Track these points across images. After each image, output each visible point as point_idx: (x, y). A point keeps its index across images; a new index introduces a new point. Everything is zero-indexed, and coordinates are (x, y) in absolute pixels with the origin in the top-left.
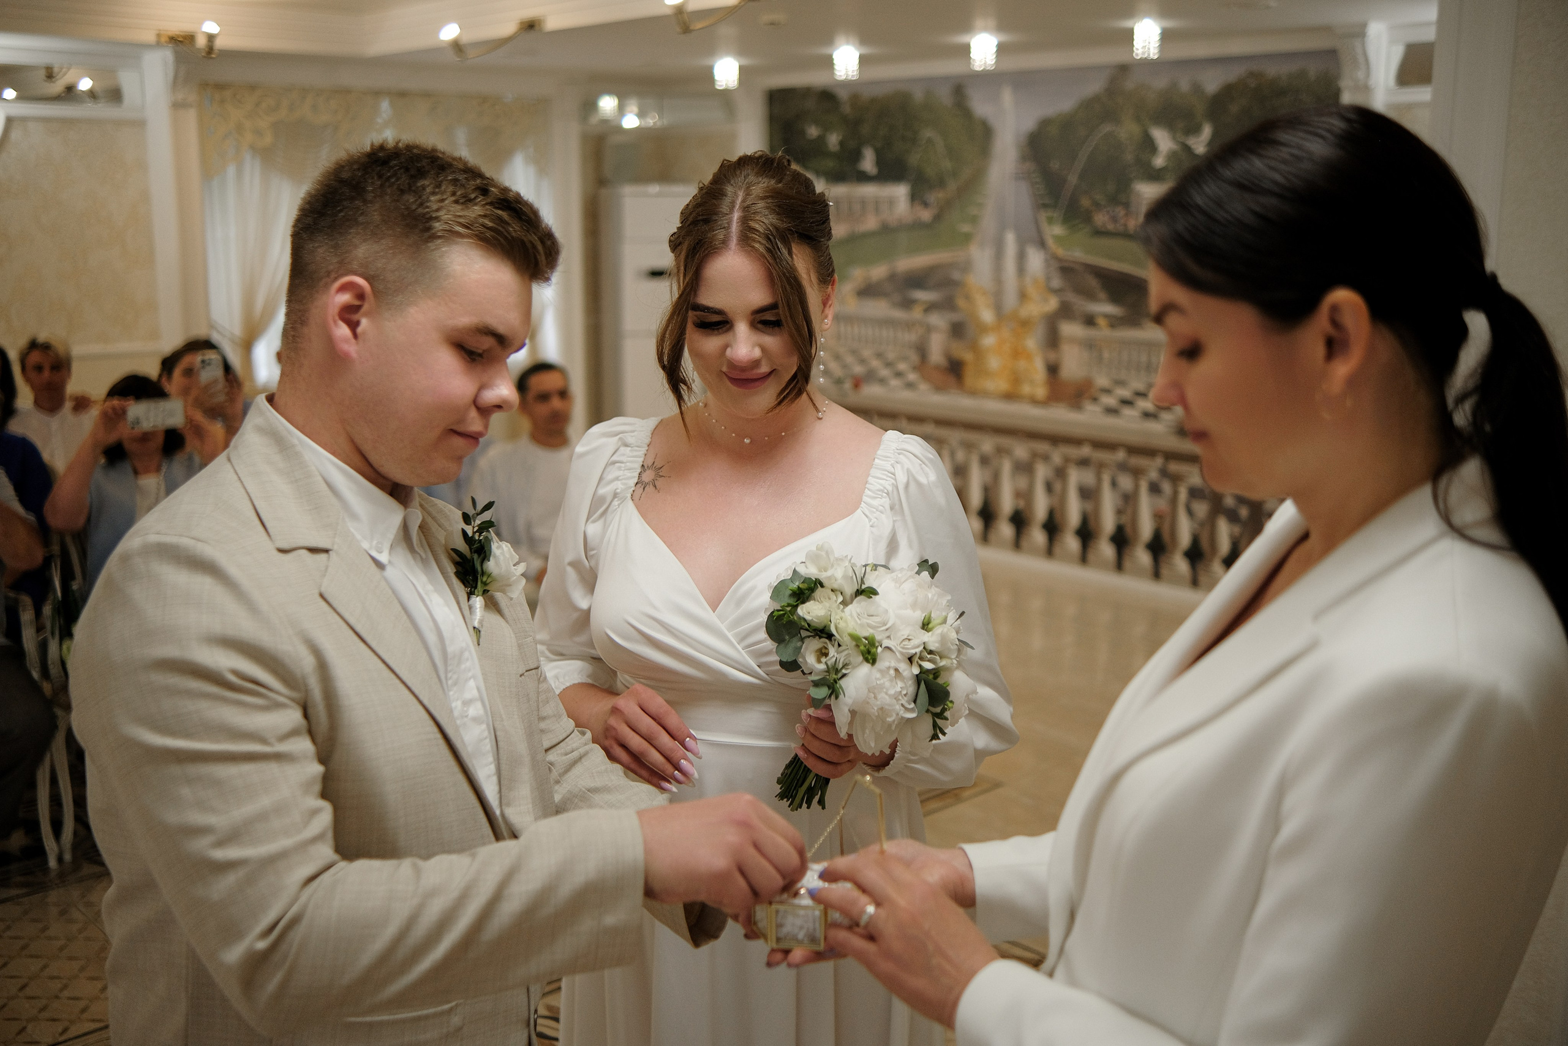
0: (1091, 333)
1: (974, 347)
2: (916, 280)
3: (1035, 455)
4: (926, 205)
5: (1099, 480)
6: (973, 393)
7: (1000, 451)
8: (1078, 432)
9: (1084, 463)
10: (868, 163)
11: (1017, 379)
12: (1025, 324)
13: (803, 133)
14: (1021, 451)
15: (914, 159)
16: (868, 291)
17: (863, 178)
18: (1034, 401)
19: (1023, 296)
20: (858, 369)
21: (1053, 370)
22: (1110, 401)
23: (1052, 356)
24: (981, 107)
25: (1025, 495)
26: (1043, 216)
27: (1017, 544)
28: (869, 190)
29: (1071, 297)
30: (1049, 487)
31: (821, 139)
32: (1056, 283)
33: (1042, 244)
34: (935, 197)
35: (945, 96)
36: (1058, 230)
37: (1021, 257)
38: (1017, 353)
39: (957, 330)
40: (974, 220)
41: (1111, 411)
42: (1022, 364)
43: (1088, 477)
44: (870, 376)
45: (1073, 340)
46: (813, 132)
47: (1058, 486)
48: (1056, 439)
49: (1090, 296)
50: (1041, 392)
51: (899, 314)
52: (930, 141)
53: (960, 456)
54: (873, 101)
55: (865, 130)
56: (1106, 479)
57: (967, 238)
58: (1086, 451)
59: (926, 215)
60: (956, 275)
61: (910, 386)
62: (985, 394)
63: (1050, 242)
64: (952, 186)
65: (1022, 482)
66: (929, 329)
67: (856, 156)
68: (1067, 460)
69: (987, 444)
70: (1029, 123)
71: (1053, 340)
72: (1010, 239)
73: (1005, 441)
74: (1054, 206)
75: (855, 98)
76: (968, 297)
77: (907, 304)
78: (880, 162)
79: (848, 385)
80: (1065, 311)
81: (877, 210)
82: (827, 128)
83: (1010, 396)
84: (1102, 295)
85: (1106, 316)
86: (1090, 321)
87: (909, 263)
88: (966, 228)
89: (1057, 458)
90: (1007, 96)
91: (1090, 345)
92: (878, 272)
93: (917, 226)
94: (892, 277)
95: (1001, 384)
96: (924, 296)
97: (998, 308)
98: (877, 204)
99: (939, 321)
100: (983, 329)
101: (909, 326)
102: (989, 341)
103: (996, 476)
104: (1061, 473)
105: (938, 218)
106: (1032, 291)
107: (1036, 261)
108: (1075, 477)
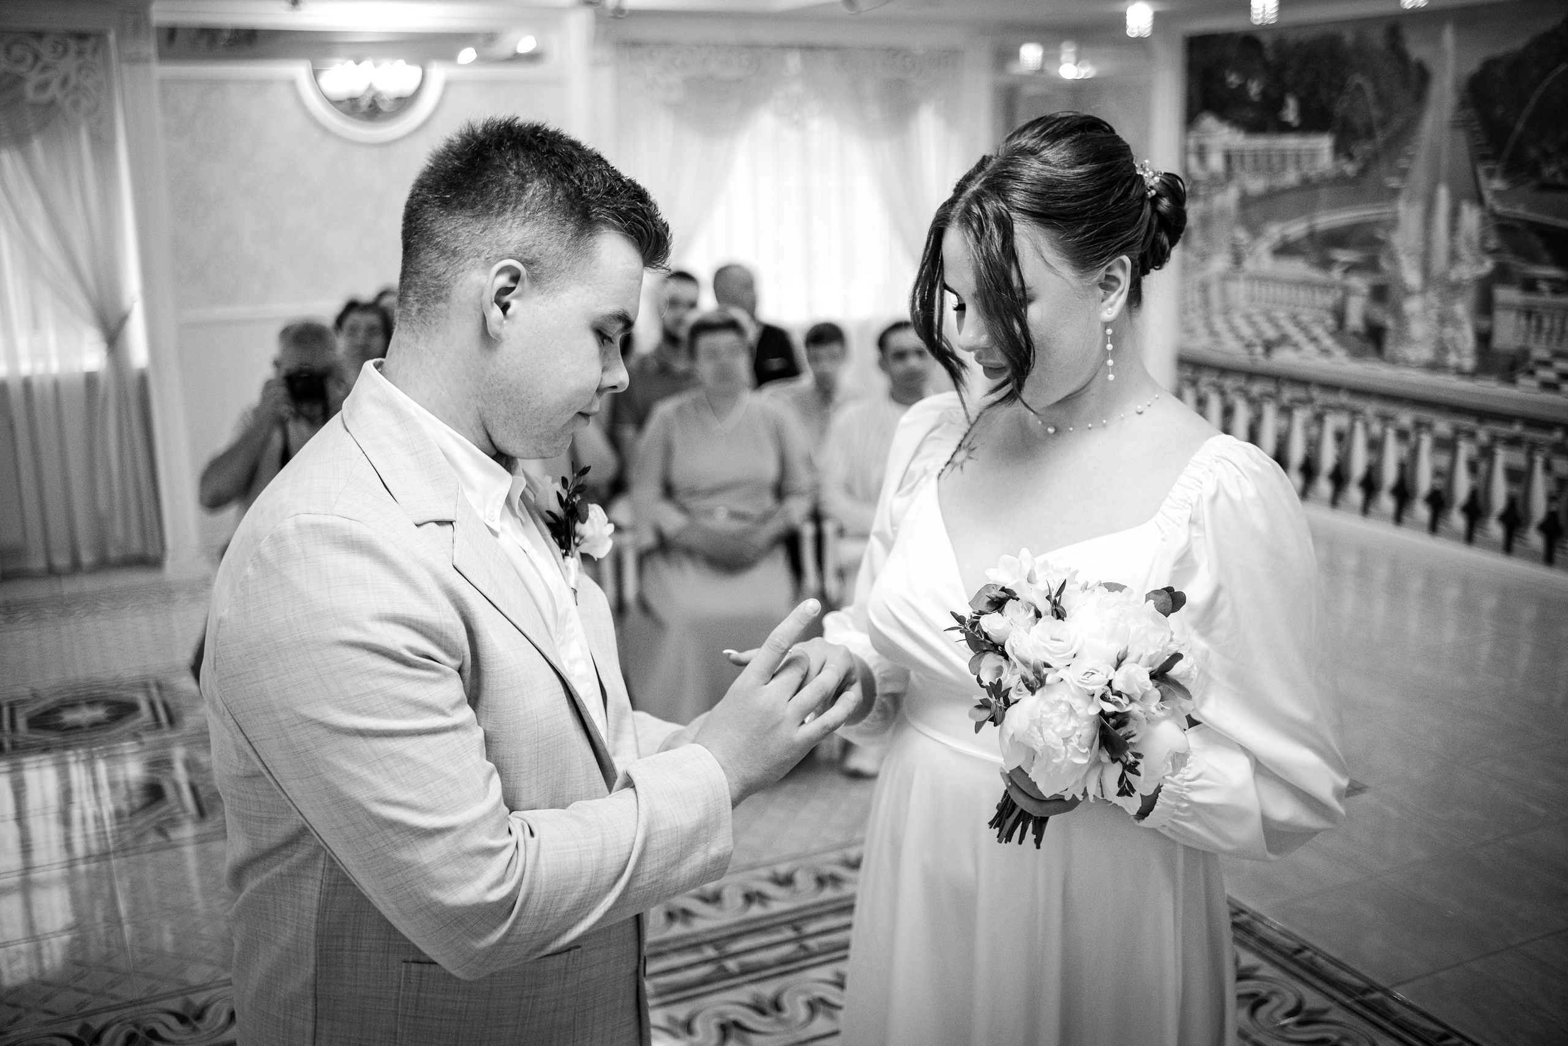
0: (1532, 298)
1: (1397, 312)
2: (1337, 238)
3: (1457, 431)
4: (1350, 157)
5: (1531, 462)
6: (1393, 361)
7: (1419, 425)
8: (1510, 407)
9: (1513, 442)
10: (1291, 113)
11: (1442, 348)
12: (1455, 288)
13: (1223, 80)
14: (1443, 426)
15: (1340, 108)
16: (1285, 250)
17: (1285, 128)
18: (1460, 372)
19: (1454, 257)
20: (1271, 333)
21: (1484, 339)
22: (1548, 375)
23: (1485, 324)
24: (1417, 49)
25: (1446, 475)
26: (1481, 170)
27: (1433, 527)
28: (1290, 142)
29: (1509, 258)
30: (1473, 467)
31: (1243, 88)
32: (1492, 243)
33: (1480, 200)
34: (1364, 148)
35: (1377, 38)
36: (1498, 184)
37: (1455, 214)
38: (1443, 320)
39: (1380, 294)
40: (1404, 173)
41: (1547, 386)
42: (1449, 332)
43: (1519, 458)
44: (1283, 340)
45: (1509, 307)
46: (1233, 79)
47: (1483, 467)
48: (1483, 415)
49: (1533, 258)
50: (1469, 363)
51: (1317, 275)
52: (1359, 88)
53: (1376, 428)
54: (1299, 45)
55: (1289, 76)
56: (1539, 460)
57: (1395, 193)
58: (1517, 429)
59: (1350, 169)
60: (1380, 234)
61: (1326, 352)
62: (1407, 363)
63: (1488, 198)
64: (1380, 137)
65: (1444, 460)
66: (1347, 291)
67: (1279, 105)
68: (1494, 438)
69: (1406, 418)
70: (1472, 66)
71: (1485, 306)
72: (1443, 194)
73: (1426, 416)
74: (1496, 157)
75: (1279, 44)
76: (1393, 258)
77: (1326, 264)
78: (1303, 111)
79: (1259, 350)
80: (1501, 275)
81: (1298, 162)
82: (1247, 75)
83: (1435, 366)
84: (1546, 257)
85: (1549, 280)
86: (1530, 285)
87: (1328, 220)
88: (1394, 182)
89: (1483, 436)
90: (1448, 36)
91: (1528, 312)
92: (1296, 229)
93: (1340, 180)
94: (1311, 235)
95: (1426, 353)
96: (1344, 256)
97: (1426, 270)
98: (1298, 158)
99: (1360, 283)
100: (1408, 293)
101: (1326, 287)
102: (1413, 306)
103: (1415, 453)
104: (1487, 453)
105: (1363, 172)
106: (1464, 251)
107: (1471, 217)
108: (1502, 457)
